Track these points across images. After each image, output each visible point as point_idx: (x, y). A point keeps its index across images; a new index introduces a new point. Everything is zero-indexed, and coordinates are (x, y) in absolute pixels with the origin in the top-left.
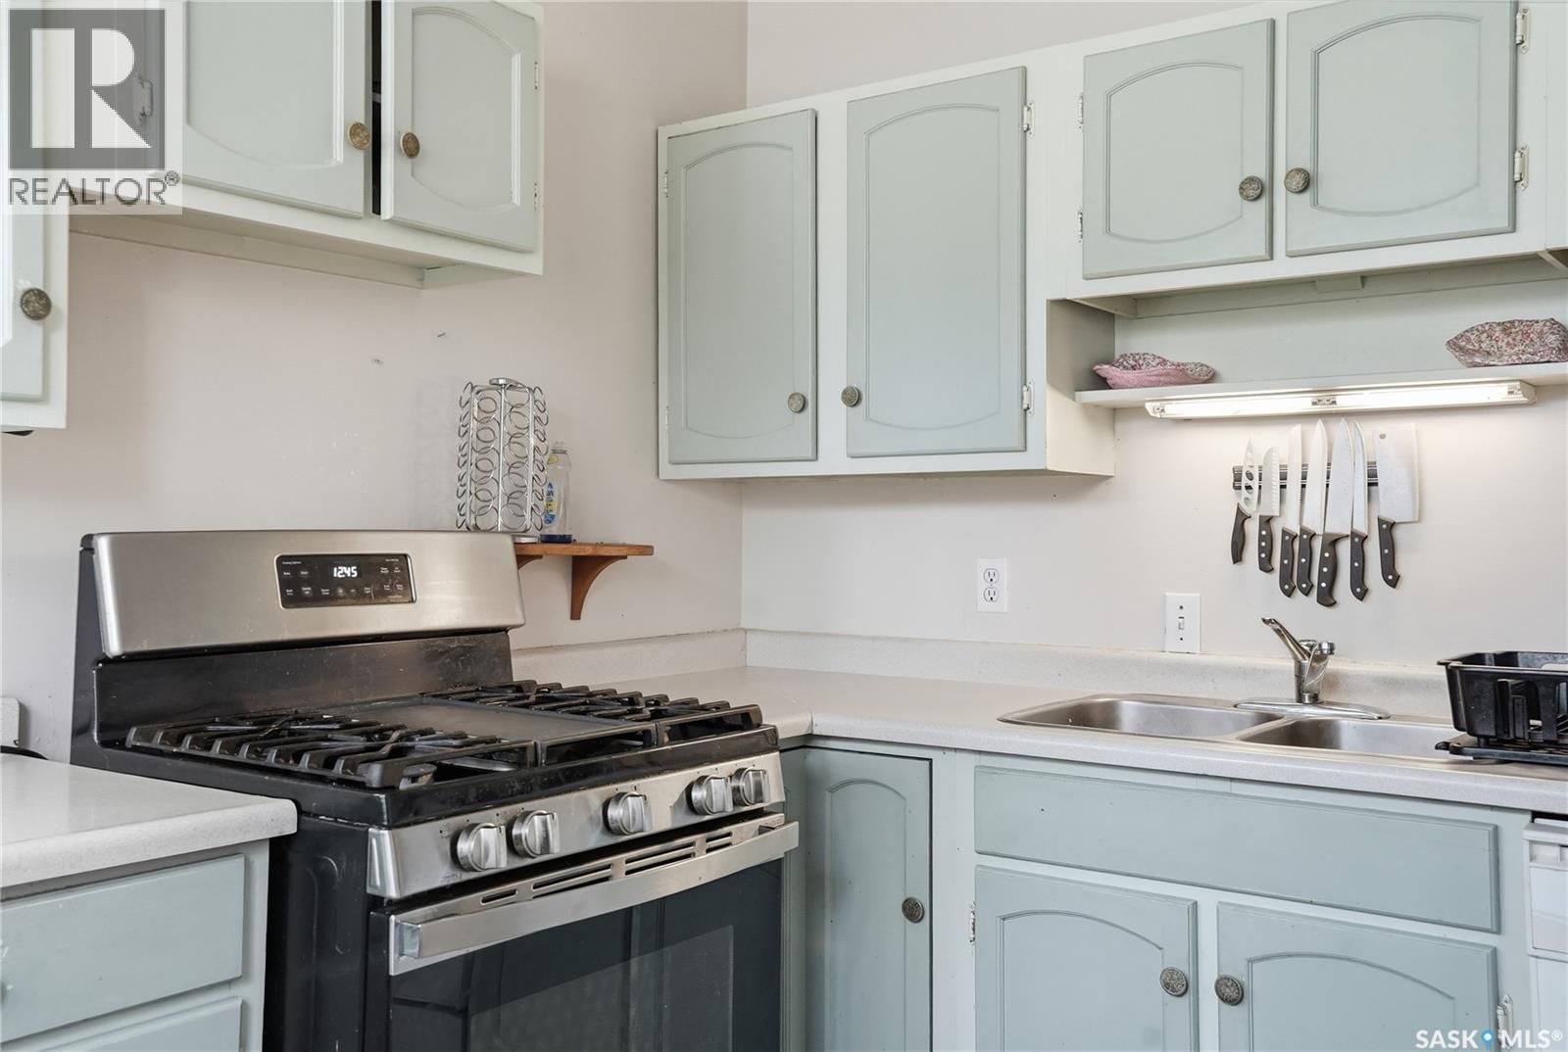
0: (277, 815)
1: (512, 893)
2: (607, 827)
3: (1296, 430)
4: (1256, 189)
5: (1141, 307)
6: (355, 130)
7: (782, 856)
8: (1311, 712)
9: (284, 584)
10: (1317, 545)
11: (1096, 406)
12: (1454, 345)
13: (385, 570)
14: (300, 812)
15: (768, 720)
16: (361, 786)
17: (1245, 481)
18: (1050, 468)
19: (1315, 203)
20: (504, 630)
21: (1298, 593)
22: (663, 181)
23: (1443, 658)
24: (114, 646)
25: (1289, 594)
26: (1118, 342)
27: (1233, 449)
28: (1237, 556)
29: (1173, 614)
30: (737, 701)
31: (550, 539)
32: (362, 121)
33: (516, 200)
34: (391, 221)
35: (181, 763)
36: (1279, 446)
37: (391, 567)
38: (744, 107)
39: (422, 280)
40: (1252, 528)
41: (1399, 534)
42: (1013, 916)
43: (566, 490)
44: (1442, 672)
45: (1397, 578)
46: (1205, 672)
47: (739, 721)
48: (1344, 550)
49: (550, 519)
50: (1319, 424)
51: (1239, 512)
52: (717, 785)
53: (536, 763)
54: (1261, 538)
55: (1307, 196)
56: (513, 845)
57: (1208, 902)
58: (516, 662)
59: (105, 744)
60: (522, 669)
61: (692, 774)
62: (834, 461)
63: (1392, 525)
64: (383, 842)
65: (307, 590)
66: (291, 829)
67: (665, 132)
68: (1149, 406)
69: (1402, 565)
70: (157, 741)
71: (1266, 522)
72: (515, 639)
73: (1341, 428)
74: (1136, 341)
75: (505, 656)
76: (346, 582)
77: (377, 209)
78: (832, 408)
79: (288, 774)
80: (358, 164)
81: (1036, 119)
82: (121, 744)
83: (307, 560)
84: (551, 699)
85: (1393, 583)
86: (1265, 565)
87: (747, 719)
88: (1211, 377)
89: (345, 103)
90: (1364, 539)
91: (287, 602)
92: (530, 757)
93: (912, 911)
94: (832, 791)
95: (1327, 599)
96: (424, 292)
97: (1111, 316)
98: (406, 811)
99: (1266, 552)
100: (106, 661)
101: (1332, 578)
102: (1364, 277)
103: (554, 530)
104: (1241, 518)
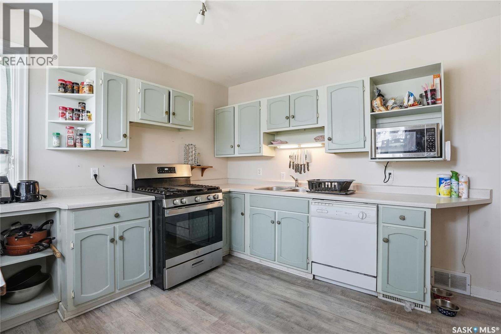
0: (153, 198)
1: (182, 208)
2: (196, 201)
3: (297, 150)
4: (288, 118)
5: (278, 133)
6: (166, 112)
7: (222, 206)
8: (297, 188)
9: (158, 171)
10: (299, 166)
11: (272, 147)
12: (315, 139)
13: (172, 169)
14: (156, 198)
15: (220, 189)
16: (162, 194)
17: (291, 157)
18: (263, 155)
19: (295, 120)
20: (190, 177)
21: (297, 172)
22: (215, 116)
23: (308, 180)
24: (136, 178)
25: (296, 172)
26: (275, 138)
27: (289, 153)
28: (290, 167)
29: (282, 175)
30: (217, 186)
31: (197, 165)
32: (167, 111)
33: (189, 120)
34: (171, 124)
35: (143, 192)
36: (295, 152)
37: (173, 169)
38: (228, 105)
39: (179, 131)
40: (292, 163)
41: (309, 164)
42: (254, 214)
43: (200, 159)
44: (307, 182)
45: (309, 170)
46: (285, 183)
47: (217, 189)
48: (303, 166)
49: (198, 163)
50: (300, 149)
51: (290, 161)
52: (211, 196)
53: (186, 192)
54: (293, 165)
55: (294, 119)
56: (181, 202)
57: (277, 211)
58: (191, 182)
59: (135, 190)
60: (192, 183)
61: (208, 195)
62: (237, 155)
63: (308, 163)
64: (164, 201)
65: (161, 171)
66: (155, 200)
67: (215, 109)
68: (278, 147)
69: (309, 169)
70: (140, 190)
71: (293, 163)
72: (191, 179)
73: (303, 150)
74: (278, 138)
75: (190, 181)
76: (166, 170)
77: (170, 122)
78: (236, 148)
79: (154, 193)
80: (167, 116)
81: (261, 108)
82: (137, 190)
83: (161, 168)
84: (193, 186)
85: (308, 171)
86: (293, 168)
87: (218, 188)
88: (287, 143)
89: (165, 108)
90: (305, 165)
91: (158, 173)
92: (185, 192)
93: (242, 214)
94: (233, 199)
95: (300, 173)
96: (180, 132)
97: (274, 135)
98: (167, 197)
99: (293, 166)
100: (135, 180)
101: (301, 170)
102: (305, 129)
103: (198, 164)
104: (290, 162)
